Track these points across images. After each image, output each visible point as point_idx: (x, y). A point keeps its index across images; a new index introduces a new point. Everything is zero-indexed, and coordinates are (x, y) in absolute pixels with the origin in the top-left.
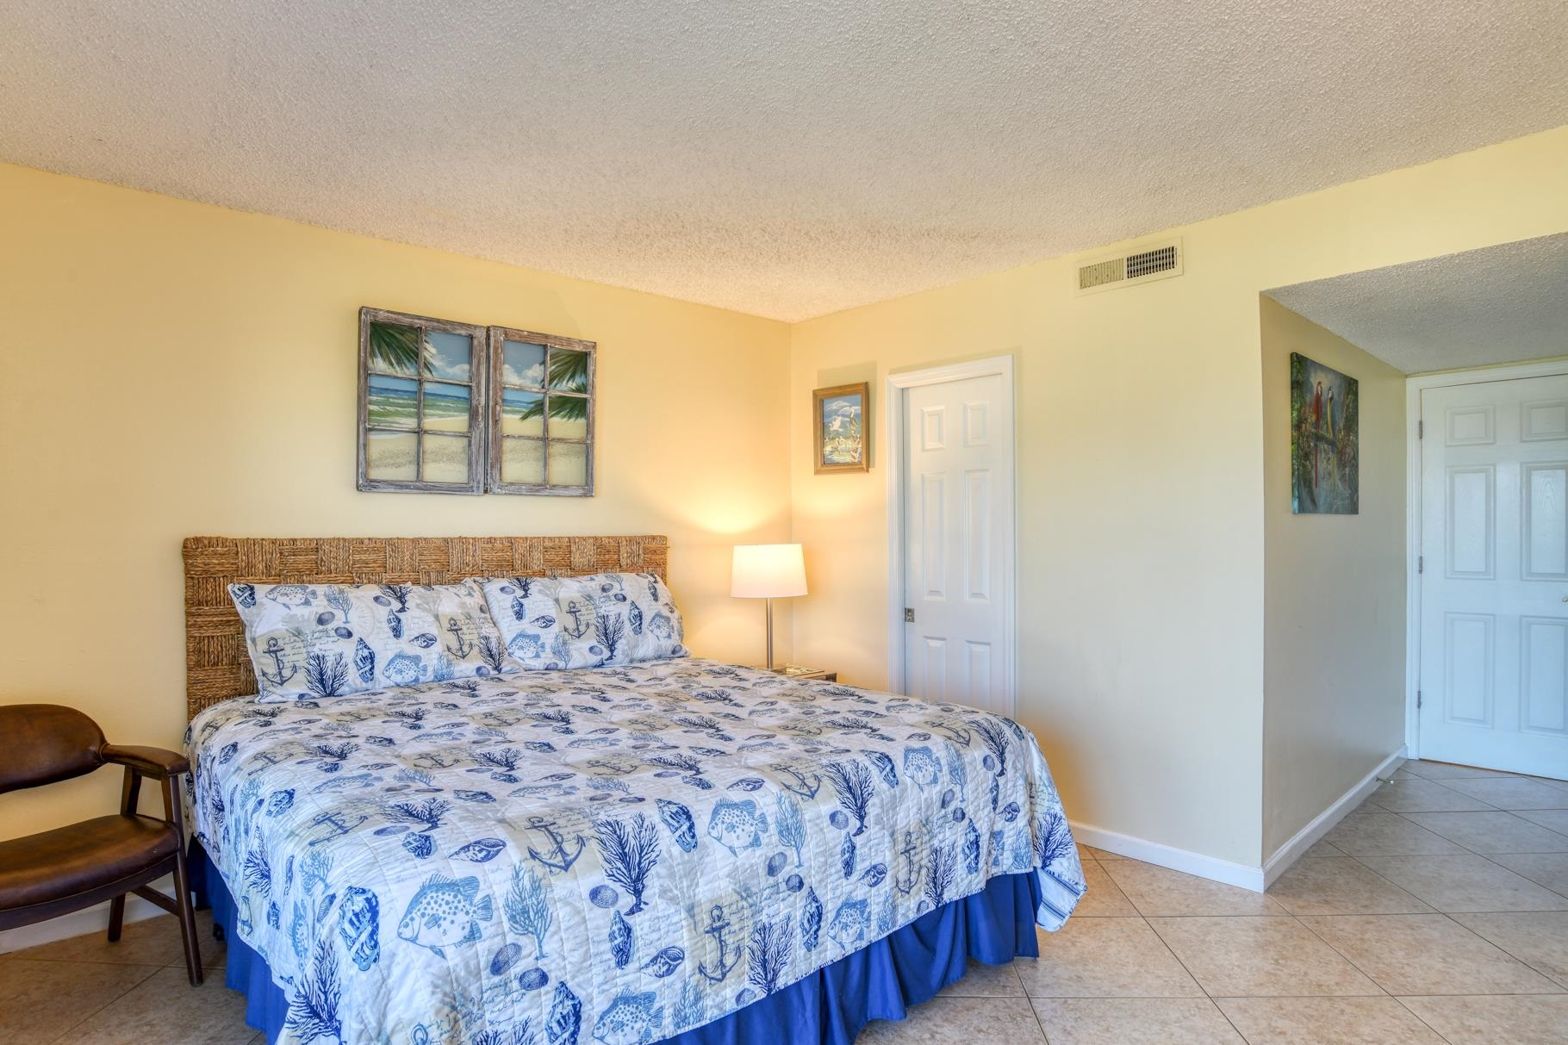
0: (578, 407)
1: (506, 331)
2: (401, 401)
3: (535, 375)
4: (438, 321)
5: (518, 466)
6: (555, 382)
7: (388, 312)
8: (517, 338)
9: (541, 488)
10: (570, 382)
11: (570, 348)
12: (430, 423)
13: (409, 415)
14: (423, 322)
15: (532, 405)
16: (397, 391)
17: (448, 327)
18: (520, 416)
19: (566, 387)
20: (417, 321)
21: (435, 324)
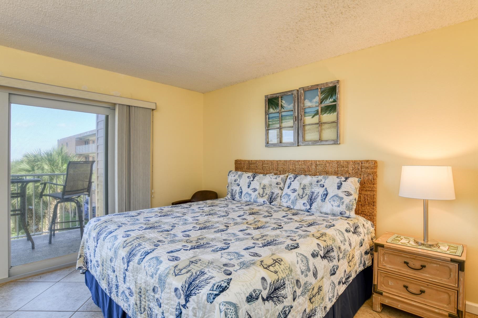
0: (332, 108)
1: (303, 88)
2: (276, 120)
3: (316, 100)
4: (283, 93)
5: (311, 135)
6: (324, 101)
7: (270, 95)
8: (307, 89)
9: (320, 141)
10: (331, 99)
11: (327, 86)
12: (284, 125)
13: (278, 124)
14: (279, 95)
15: (316, 112)
16: (275, 117)
17: (286, 94)
18: (311, 117)
19: (329, 102)
20: (277, 95)
21: (282, 94)
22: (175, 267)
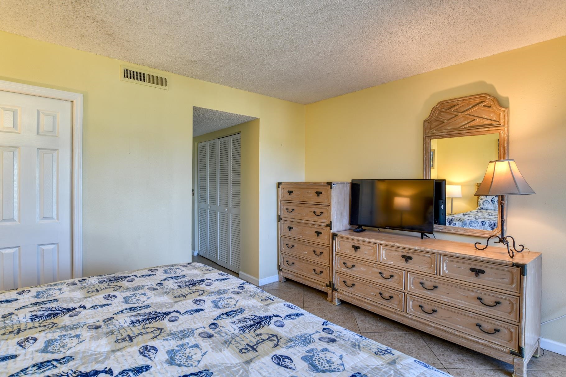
22: (277, 345)
